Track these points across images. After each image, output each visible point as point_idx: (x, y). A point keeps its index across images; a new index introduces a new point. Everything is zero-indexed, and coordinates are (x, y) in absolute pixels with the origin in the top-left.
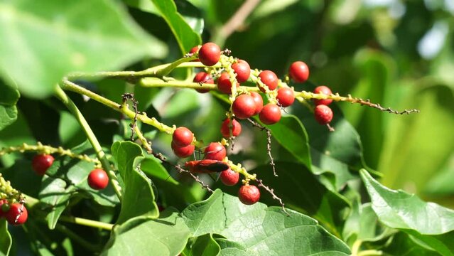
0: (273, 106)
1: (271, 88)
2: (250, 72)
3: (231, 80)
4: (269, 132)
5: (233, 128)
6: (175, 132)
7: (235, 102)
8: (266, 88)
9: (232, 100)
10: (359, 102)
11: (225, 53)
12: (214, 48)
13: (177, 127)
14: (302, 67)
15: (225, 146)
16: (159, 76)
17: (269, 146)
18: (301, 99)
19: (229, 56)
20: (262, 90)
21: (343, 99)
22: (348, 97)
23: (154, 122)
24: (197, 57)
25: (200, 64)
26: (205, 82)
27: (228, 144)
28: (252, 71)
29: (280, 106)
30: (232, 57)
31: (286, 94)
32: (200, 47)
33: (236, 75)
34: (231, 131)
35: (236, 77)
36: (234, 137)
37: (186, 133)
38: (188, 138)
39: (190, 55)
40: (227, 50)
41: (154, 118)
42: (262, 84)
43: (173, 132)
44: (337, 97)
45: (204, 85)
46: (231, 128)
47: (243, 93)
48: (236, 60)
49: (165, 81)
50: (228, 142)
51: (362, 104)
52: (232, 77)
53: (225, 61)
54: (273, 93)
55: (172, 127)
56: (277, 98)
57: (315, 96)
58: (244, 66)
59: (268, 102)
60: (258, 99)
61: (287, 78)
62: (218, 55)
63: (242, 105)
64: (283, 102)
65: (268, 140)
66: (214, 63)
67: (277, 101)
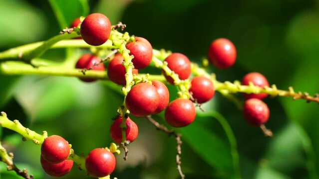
0: (185, 101)
1: (182, 77)
2: (151, 55)
3: (126, 64)
4: (178, 139)
5: (128, 129)
6: (45, 141)
7: (130, 94)
8: (175, 77)
9: (126, 90)
10: (304, 97)
11: (116, 28)
12: (101, 21)
13: (49, 135)
14: (227, 47)
15: (115, 154)
16: (26, 59)
17: (178, 158)
18: (225, 92)
19: (123, 32)
20: (170, 80)
21: (282, 93)
22: (288, 90)
23: (17, 126)
24: (78, 33)
25: (82, 43)
26: (90, 69)
27: (119, 152)
28: (155, 52)
29: (194, 102)
30: (127, 34)
31: (202, 85)
32: (82, 19)
33: (132, 57)
34: (124, 134)
35: (133, 61)
36: (128, 142)
37: (61, 145)
38: (63, 152)
39: (69, 30)
40: (120, 24)
41: (17, 121)
42: (169, 72)
43: (43, 140)
44: (273, 90)
45: (88, 73)
46: (124, 128)
47: (142, 82)
48: (133, 38)
49: (34, 66)
50: (118, 149)
51: (309, 101)
52: (127, 60)
53: (118, 40)
54: (184, 84)
55: (42, 134)
56: (190, 90)
57: (243, 89)
58: (143, 45)
59: (178, 96)
60: (162, 91)
61: (206, 62)
62: (108, 31)
63: (139, 97)
64: (199, 96)
65: (177, 150)
66: (103, 41)
67: (190, 95)
